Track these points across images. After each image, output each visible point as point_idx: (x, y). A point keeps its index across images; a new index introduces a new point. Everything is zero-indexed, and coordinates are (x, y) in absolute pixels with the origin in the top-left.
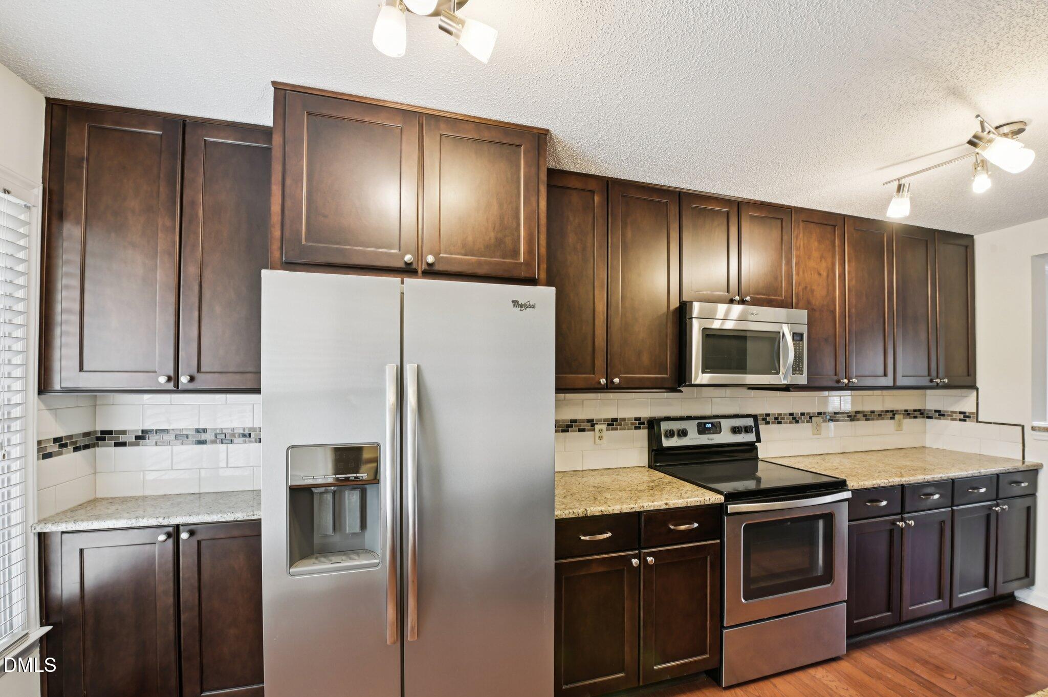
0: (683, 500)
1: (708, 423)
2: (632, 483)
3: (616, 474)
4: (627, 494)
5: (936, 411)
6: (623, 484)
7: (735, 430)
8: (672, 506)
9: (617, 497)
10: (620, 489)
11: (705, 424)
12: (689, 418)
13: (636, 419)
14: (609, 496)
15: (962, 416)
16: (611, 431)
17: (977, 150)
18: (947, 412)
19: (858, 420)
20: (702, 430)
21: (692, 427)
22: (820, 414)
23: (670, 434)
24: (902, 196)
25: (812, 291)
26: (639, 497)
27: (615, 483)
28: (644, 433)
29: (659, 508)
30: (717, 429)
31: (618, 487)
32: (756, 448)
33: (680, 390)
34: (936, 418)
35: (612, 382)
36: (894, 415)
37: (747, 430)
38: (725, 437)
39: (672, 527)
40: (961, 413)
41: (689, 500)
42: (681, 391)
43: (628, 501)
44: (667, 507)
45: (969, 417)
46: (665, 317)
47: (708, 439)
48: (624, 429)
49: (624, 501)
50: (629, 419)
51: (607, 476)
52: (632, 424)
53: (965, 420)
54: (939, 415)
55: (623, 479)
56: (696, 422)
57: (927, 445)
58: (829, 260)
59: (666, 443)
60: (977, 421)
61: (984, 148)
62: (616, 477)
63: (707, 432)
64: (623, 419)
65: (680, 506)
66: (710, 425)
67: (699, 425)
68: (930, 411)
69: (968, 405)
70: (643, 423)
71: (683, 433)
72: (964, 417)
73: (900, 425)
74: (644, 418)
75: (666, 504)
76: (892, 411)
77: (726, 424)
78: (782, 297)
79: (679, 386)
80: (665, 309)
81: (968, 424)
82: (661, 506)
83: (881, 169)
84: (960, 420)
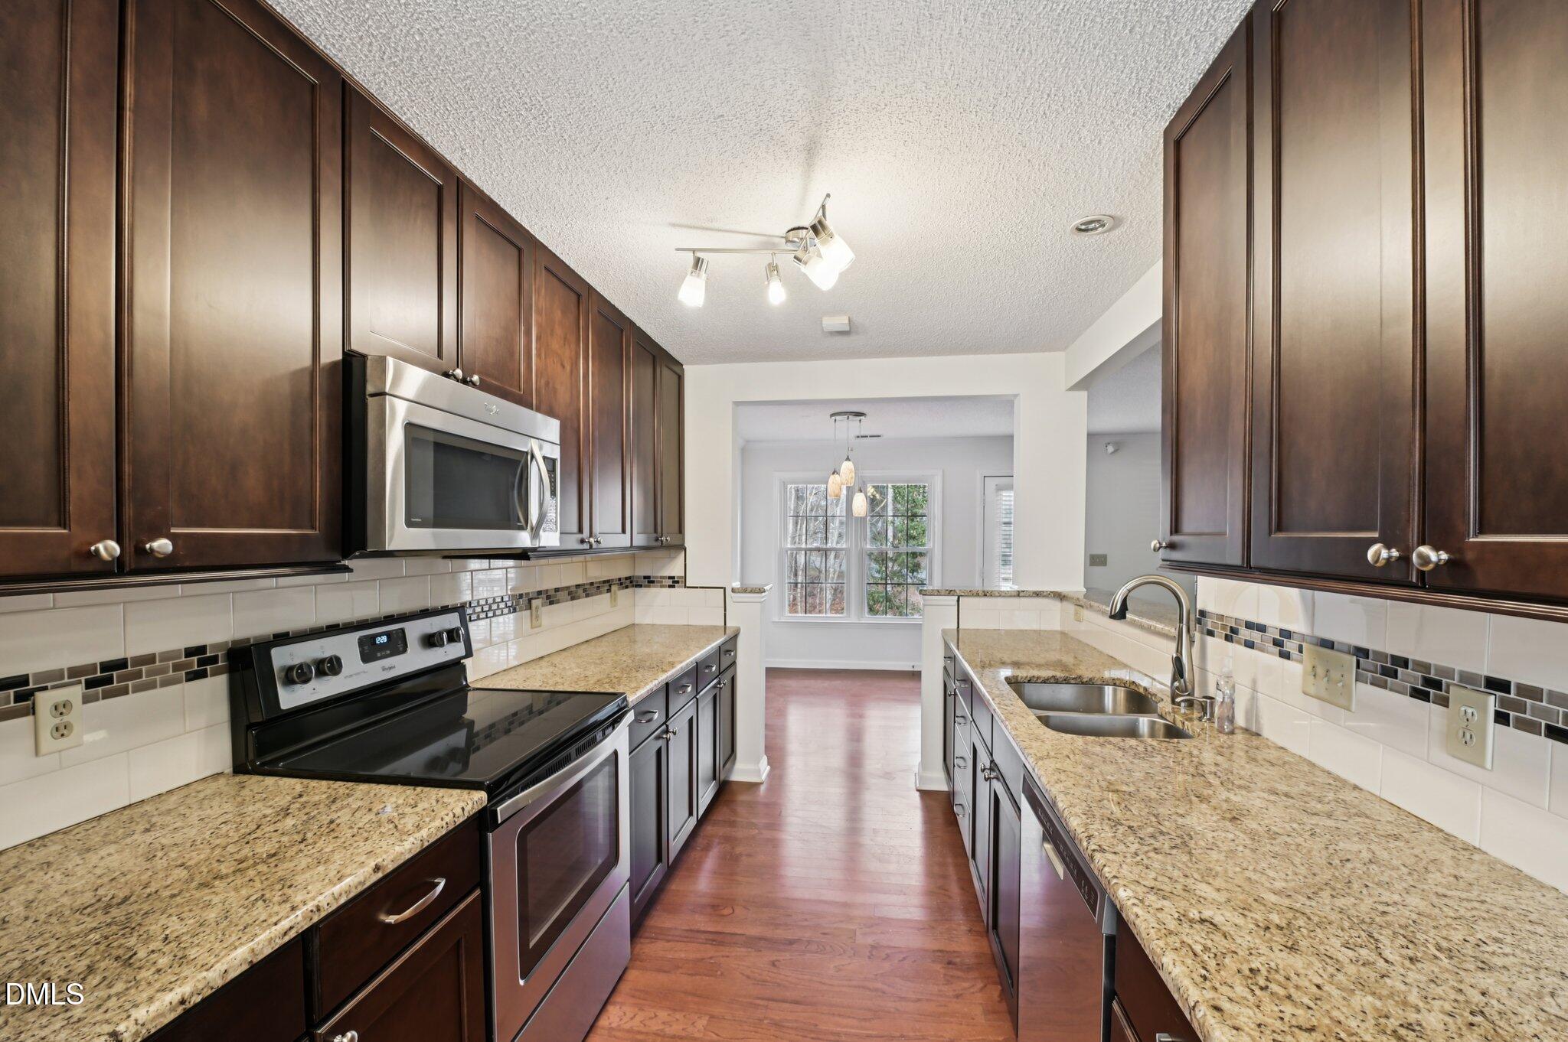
0: (411, 839)
1: (380, 635)
2: (221, 841)
3: (141, 827)
4: (236, 889)
5: (645, 577)
6: (194, 858)
7: (430, 641)
8: (391, 867)
9: (212, 915)
10: (198, 880)
11: (374, 637)
12: (334, 630)
13: (190, 652)
14: (175, 926)
15: (670, 582)
16: (102, 703)
17: (816, 241)
18: (657, 577)
19: (579, 598)
20: (369, 652)
21: (346, 647)
22: (540, 593)
23: (297, 675)
24: (698, 276)
25: (555, 391)
26: (286, 883)
27: (160, 864)
28: (216, 686)
29: (360, 889)
30: (398, 644)
31: (183, 873)
32: (464, 668)
33: (344, 565)
34: (646, 586)
35: (141, 552)
36: (610, 586)
37: (453, 636)
38: (415, 659)
39: (392, 919)
40: (670, 578)
41: (424, 833)
42: (347, 569)
43: (260, 912)
44: (380, 875)
45: (678, 582)
46: (307, 379)
47: (384, 669)
48: (151, 686)
49: (247, 919)
50: (166, 656)
51: (112, 848)
52: (177, 668)
53: (673, 587)
54: (649, 582)
55: (178, 837)
56: (356, 636)
57: (636, 622)
58: (573, 346)
59: (290, 698)
60: (685, 587)
61: (824, 243)
62: (148, 838)
63: (379, 655)
64: (150, 659)
65: (408, 856)
66: (384, 639)
67: (362, 642)
68: (639, 577)
69: (675, 569)
70: (214, 660)
71: (330, 666)
72: (673, 582)
73: (614, 599)
74: (215, 646)
75: (377, 868)
76: (608, 581)
77: (414, 630)
78: (520, 390)
79: (345, 557)
80: (306, 361)
81: (678, 591)
82: (364, 883)
83: (674, 225)
84: (670, 586)
